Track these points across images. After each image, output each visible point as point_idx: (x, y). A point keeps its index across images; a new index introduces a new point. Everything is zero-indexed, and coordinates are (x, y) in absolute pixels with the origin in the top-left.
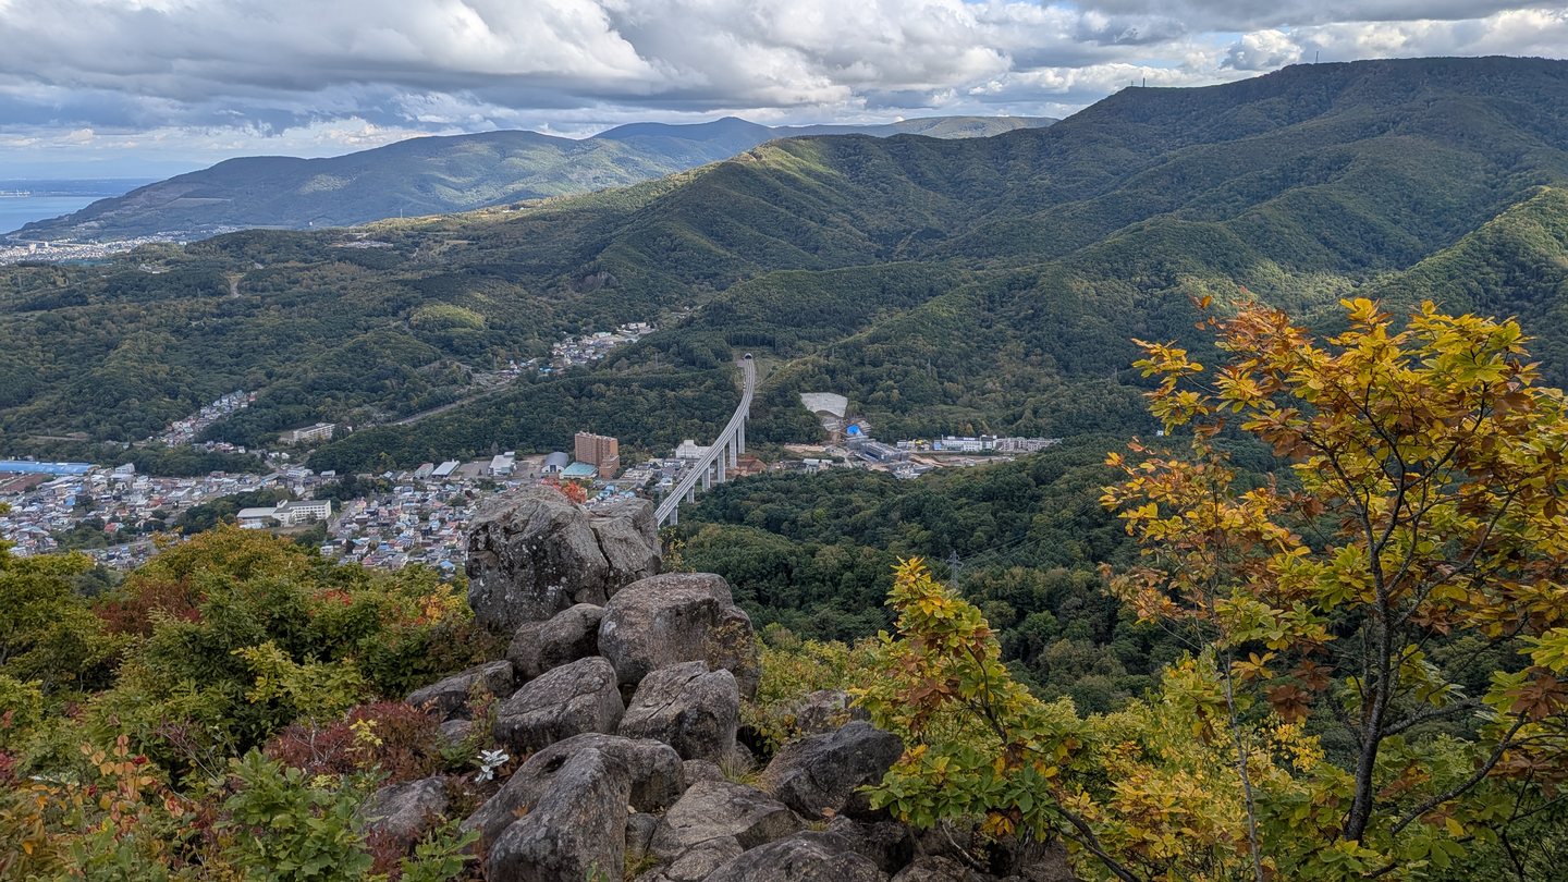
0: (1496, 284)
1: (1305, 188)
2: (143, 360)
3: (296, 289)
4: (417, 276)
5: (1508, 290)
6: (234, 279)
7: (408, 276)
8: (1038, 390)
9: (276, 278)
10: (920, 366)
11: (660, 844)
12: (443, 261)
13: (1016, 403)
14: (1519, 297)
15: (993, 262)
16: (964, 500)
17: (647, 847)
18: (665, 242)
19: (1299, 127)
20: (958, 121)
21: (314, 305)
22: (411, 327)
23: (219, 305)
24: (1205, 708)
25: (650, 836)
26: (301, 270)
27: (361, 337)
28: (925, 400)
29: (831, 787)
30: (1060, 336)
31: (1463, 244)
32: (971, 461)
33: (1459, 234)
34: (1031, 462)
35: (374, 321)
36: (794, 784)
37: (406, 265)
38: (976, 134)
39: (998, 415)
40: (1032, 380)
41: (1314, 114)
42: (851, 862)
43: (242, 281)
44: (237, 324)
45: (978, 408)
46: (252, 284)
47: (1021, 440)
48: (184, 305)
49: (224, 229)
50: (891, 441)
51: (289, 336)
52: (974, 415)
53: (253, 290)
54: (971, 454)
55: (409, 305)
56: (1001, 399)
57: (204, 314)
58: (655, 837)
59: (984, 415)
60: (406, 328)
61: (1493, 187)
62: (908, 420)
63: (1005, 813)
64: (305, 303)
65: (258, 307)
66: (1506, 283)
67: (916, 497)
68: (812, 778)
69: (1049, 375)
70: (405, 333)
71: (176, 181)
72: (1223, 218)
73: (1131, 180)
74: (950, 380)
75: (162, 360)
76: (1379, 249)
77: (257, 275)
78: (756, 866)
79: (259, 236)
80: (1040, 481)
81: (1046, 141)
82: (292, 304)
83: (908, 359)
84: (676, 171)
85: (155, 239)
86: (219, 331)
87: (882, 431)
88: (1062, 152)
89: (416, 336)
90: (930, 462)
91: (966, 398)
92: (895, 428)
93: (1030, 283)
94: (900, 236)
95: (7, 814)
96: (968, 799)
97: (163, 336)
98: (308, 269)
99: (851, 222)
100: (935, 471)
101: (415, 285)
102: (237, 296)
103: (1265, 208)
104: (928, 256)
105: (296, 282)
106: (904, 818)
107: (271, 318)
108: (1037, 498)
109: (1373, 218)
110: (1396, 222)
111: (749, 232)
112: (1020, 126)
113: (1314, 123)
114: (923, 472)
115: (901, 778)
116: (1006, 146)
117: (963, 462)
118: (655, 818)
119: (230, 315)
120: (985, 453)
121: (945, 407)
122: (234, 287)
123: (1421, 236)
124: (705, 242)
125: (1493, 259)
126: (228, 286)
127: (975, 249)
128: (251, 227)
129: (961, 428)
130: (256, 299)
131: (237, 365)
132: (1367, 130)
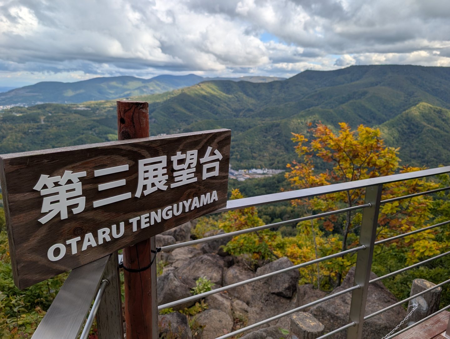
0: (406, 129)
1: (355, 101)
2: (14, 142)
3: (61, 122)
4: (98, 118)
5: (409, 131)
6: (42, 118)
7: (95, 118)
8: (279, 156)
9: (55, 118)
10: (246, 149)
11: (170, 259)
12: (105, 114)
13: (273, 160)
14: (412, 132)
15: (267, 119)
16: (257, 187)
17: (167, 260)
18: (172, 110)
19: (353, 83)
20: (258, 77)
21: (67, 126)
22: (96, 134)
23: (38, 126)
24: (307, 227)
25: (167, 258)
26: (63, 116)
27: (81, 136)
28: (247, 158)
29: (214, 248)
30: (286, 141)
31: (397, 117)
32: (260, 176)
33: (396, 115)
34: (276, 177)
35: (85, 132)
36: (205, 247)
37: (94, 115)
38: (263, 81)
39: (268, 163)
40: (277, 153)
41: (358, 79)
42: (218, 260)
43: (44, 119)
44: (43, 131)
45: (262, 161)
46: (48, 119)
47: (274, 170)
48: (26, 125)
49: (39, 103)
50: (237, 170)
51: (59, 135)
52: (261, 163)
53: (48, 121)
54: (259, 174)
55: (95, 127)
56: (268, 158)
57: (33, 128)
58: (169, 258)
59: (263, 163)
60: (94, 134)
61: (406, 101)
62: (242, 164)
63: (258, 253)
64: (64, 126)
65: (49, 126)
66: (408, 129)
67: (244, 186)
68: (209, 246)
69: (282, 152)
70: (94, 135)
71: (24, 88)
72: (332, 108)
73: (307, 97)
74: (255, 153)
75: (20, 142)
76: (374, 118)
77: (49, 117)
78: (194, 261)
79: (50, 105)
80: (279, 182)
81: (283, 84)
82: (60, 126)
83: (242, 146)
84: (176, 90)
85: (18, 105)
86: (38, 133)
87: (234, 167)
88: (288, 88)
89: (98, 136)
90: (248, 176)
91: (259, 158)
92: (238, 166)
93: (278, 125)
94: (241, 110)
95: (2, 245)
96: (248, 249)
97: (20, 134)
98: (65, 116)
99: (227, 106)
100: (249, 179)
101: (97, 121)
102: (43, 123)
103: (344, 106)
104: (249, 117)
105: (61, 119)
106: (232, 254)
107: (54, 130)
108: (278, 187)
109: (373, 110)
110: (379, 111)
111: (197, 108)
112: (276, 80)
113: (358, 82)
114: (246, 179)
115: (232, 244)
116: (272, 85)
117: (257, 176)
118: (168, 254)
119: (41, 129)
120: (264, 174)
121: (252, 161)
122: (42, 120)
123: (386, 115)
124: (183, 110)
125: (405, 122)
126: (40, 120)
127: (262, 115)
128: (47, 103)
129: (257, 166)
130: (49, 124)
131: (44, 144)
132: (372, 84)
